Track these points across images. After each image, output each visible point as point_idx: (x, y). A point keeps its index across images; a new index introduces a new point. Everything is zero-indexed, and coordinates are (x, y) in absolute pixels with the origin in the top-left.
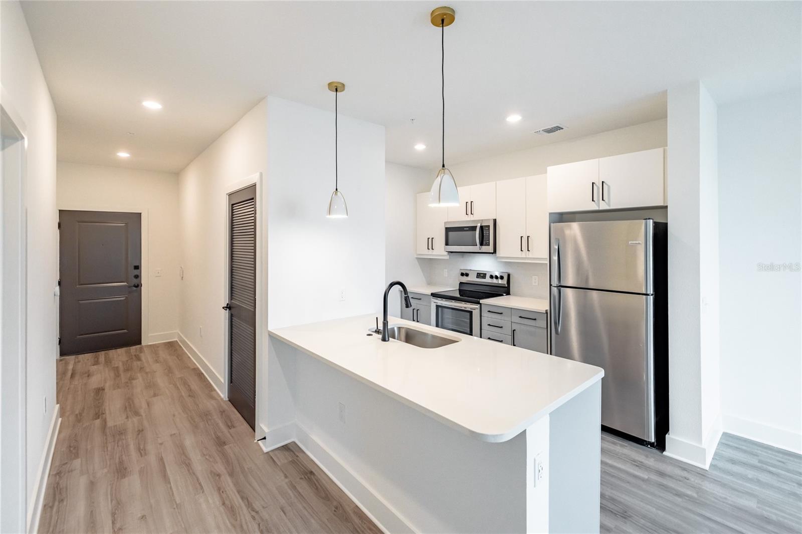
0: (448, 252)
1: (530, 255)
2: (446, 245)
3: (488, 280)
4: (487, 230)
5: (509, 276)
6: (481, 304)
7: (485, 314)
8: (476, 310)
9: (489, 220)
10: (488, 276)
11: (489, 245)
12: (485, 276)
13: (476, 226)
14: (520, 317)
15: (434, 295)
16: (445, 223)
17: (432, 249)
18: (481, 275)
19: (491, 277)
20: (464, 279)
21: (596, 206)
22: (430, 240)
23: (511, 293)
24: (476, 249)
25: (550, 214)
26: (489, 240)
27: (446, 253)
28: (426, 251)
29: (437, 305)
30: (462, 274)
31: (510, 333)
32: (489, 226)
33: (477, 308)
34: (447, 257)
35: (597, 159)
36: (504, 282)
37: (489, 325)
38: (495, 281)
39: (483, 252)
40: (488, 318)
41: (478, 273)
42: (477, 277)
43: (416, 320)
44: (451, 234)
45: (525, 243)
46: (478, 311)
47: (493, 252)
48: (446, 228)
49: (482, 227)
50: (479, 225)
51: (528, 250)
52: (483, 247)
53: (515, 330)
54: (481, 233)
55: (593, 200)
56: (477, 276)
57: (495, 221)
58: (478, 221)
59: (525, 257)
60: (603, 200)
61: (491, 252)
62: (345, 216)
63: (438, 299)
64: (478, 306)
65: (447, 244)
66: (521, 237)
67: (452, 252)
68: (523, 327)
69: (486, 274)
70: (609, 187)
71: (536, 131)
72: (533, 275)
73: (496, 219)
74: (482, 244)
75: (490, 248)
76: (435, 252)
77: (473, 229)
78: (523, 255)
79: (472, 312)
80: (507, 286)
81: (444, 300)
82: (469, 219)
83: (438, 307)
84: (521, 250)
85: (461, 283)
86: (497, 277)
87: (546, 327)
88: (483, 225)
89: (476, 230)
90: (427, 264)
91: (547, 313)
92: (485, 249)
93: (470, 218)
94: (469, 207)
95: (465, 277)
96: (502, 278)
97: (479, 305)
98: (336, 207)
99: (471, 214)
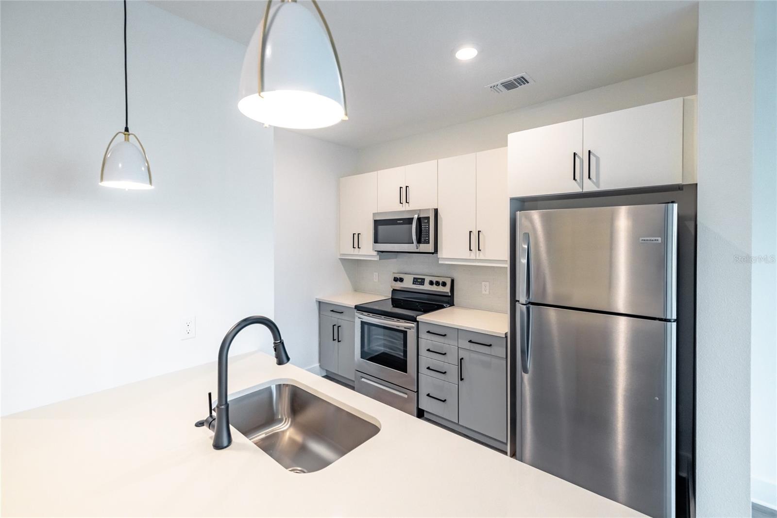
0: (378, 251)
1: (481, 256)
2: (375, 243)
3: (427, 287)
4: (426, 223)
5: (453, 281)
6: (418, 322)
7: (423, 335)
8: (412, 330)
9: (428, 210)
10: (427, 282)
11: (429, 243)
12: (424, 282)
13: (413, 218)
14: (470, 341)
15: (359, 308)
16: (374, 214)
17: (358, 248)
18: (418, 281)
19: (431, 283)
20: (399, 285)
21: (579, 187)
22: (356, 236)
23: (455, 303)
24: (412, 247)
25: (512, 199)
26: (429, 237)
27: (375, 253)
28: (350, 251)
29: (362, 322)
30: (396, 280)
31: (456, 362)
32: (429, 217)
33: (413, 327)
34: (377, 258)
35: (581, 119)
36: (447, 289)
37: (428, 350)
38: (434, 288)
39: (421, 251)
40: (427, 341)
41: (414, 278)
42: (413, 284)
43: (337, 340)
44: (380, 228)
45: (475, 239)
46: (414, 331)
47: (433, 251)
48: (375, 220)
49: (419, 219)
50: (416, 216)
51: (479, 250)
52: (421, 245)
53: (462, 359)
54: (418, 227)
55: (574, 179)
56: (414, 281)
57: (436, 211)
58: (414, 211)
59: (475, 258)
60: (589, 177)
61: (431, 251)
62: (147, 187)
63: (365, 313)
64: (414, 325)
65: (376, 241)
66: (470, 232)
67: (382, 252)
68: (474, 355)
69: (424, 279)
70: (598, 159)
71: (492, 85)
72: (484, 281)
73: (437, 209)
74: (419, 241)
75: (430, 247)
76: (363, 251)
77: (409, 221)
78: (473, 257)
79: (406, 332)
80: (450, 295)
81: (371, 315)
82: (403, 209)
83: (363, 323)
84: (470, 250)
85: (394, 291)
86: (438, 283)
87: (505, 357)
88: (421, 216)
89: (412, 224)
90: (353, 266)
91: (506, 337)
92: (423, 247)
93: (405, 207)
94: (404, 194)
95: (399, 282)
96: (444, 284)
97: (415, 323)
98: (120, 165)
99: (406, 202)
